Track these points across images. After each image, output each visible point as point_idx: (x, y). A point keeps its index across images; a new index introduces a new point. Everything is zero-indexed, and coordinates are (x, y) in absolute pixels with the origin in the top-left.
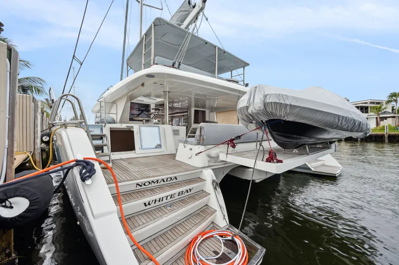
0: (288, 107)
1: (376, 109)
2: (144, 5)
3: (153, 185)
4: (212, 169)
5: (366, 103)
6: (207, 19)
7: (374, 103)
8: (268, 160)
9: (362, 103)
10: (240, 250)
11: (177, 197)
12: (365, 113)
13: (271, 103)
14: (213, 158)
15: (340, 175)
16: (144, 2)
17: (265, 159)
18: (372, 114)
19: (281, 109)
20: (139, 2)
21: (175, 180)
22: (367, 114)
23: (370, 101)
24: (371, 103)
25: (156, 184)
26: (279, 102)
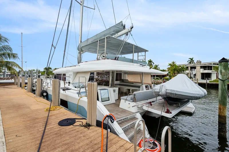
0: (174, 94)
1: (216, 68)
2: (84, 6)
3: (120, 121)
4: (140, 113)
5: (211, 64)
6: (132, 35)
7: (215, 64)
8: (166, 112)
9: (209, 64)
10: (158, 146)
11: (130, 126)
12: (210, 70)
13: (169, 93)
14: (139, 108)
15: (194, 112)
16: (84, 5)
17: (165, 112)
18: (214, 71)
19: (172, 95)
20: (81, 5)
21: (127, 119)
22: (211, 71)
23: (213, 63)
24: (214, 64)
25: (121, 121)
26: (171, 92)
